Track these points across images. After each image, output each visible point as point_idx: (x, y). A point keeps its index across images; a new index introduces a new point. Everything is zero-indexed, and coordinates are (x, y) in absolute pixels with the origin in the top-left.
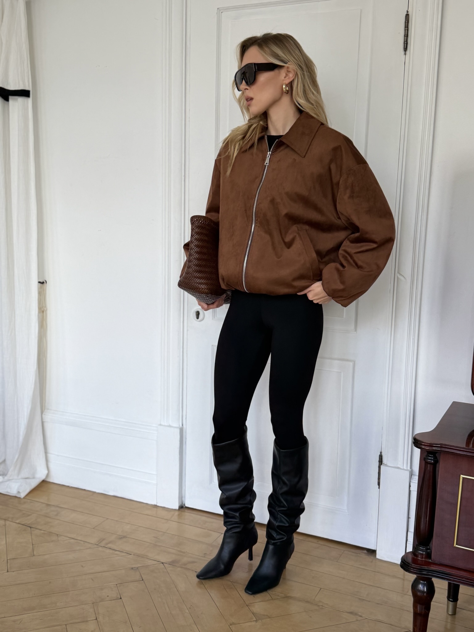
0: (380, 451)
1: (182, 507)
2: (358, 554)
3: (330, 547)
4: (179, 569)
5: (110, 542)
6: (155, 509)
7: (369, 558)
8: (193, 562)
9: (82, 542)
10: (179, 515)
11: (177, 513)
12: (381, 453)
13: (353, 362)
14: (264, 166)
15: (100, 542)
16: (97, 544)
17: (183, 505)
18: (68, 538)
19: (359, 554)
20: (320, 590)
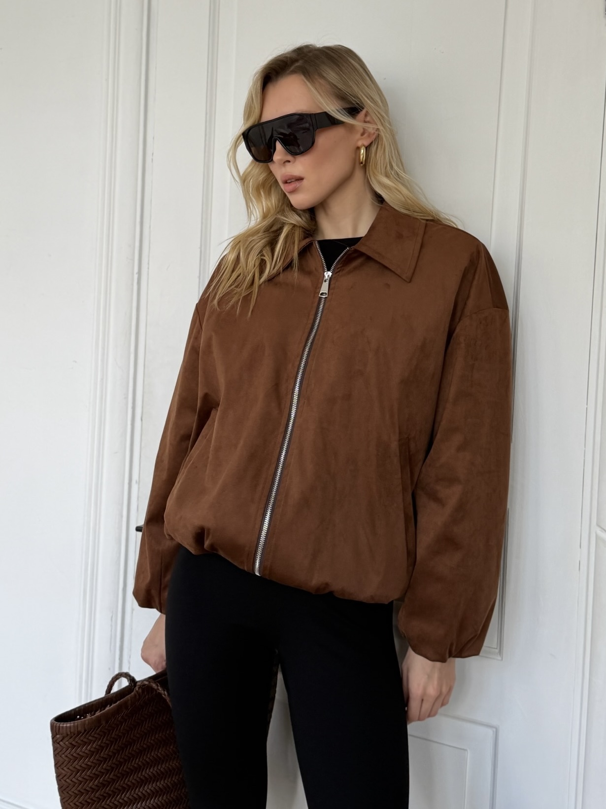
13: (494, 730)
14: (317, 300)
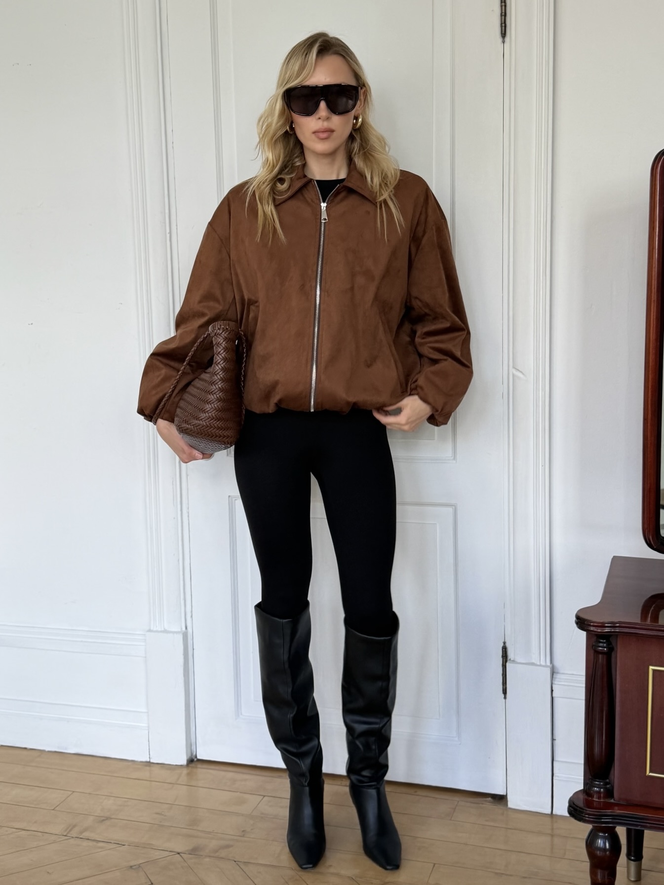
0: (503, 641)
1: (192, 761)
2: (479, 804)
3: (437, 798)
4: (207, 860)
5: (86, 830)
6: (148, 768)
7: (497, 808)
8: (228, 846)
9: (40, 834)
10: (188, 774)
11: (185, 771)
12: (504, 643)
13: (454, 507)
15: (70, 831)
16: (65, 834)
17: (194, 758)
18: (14, 830)
19: (481, 805)
20: (434, 866)
